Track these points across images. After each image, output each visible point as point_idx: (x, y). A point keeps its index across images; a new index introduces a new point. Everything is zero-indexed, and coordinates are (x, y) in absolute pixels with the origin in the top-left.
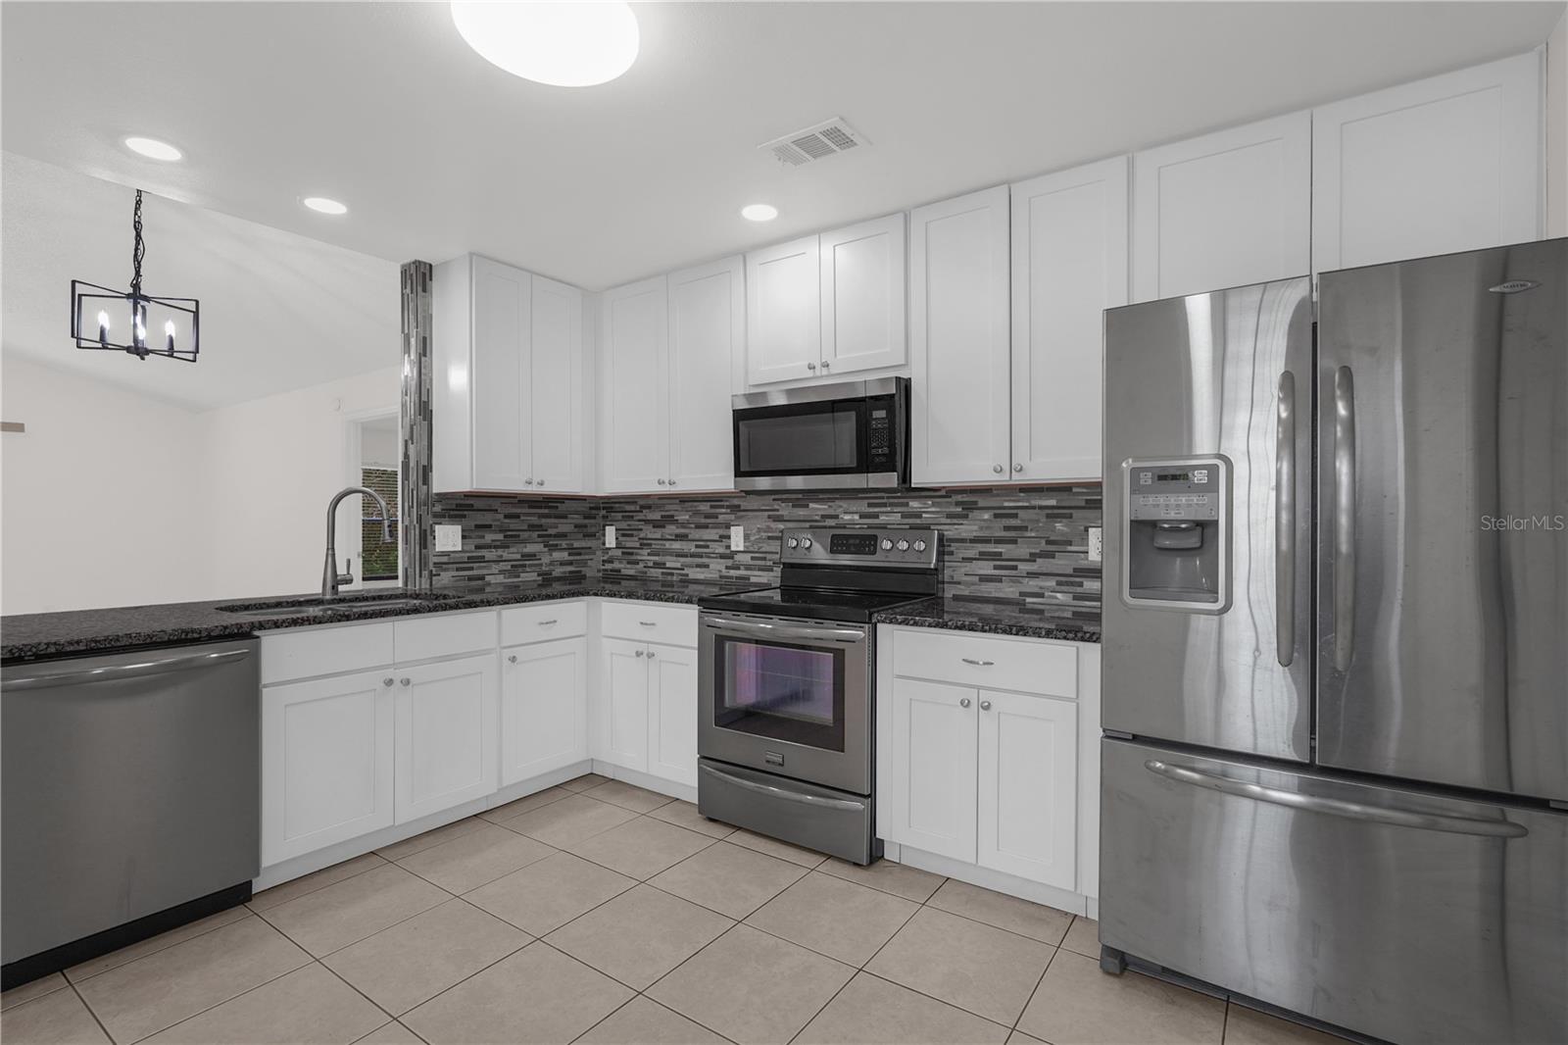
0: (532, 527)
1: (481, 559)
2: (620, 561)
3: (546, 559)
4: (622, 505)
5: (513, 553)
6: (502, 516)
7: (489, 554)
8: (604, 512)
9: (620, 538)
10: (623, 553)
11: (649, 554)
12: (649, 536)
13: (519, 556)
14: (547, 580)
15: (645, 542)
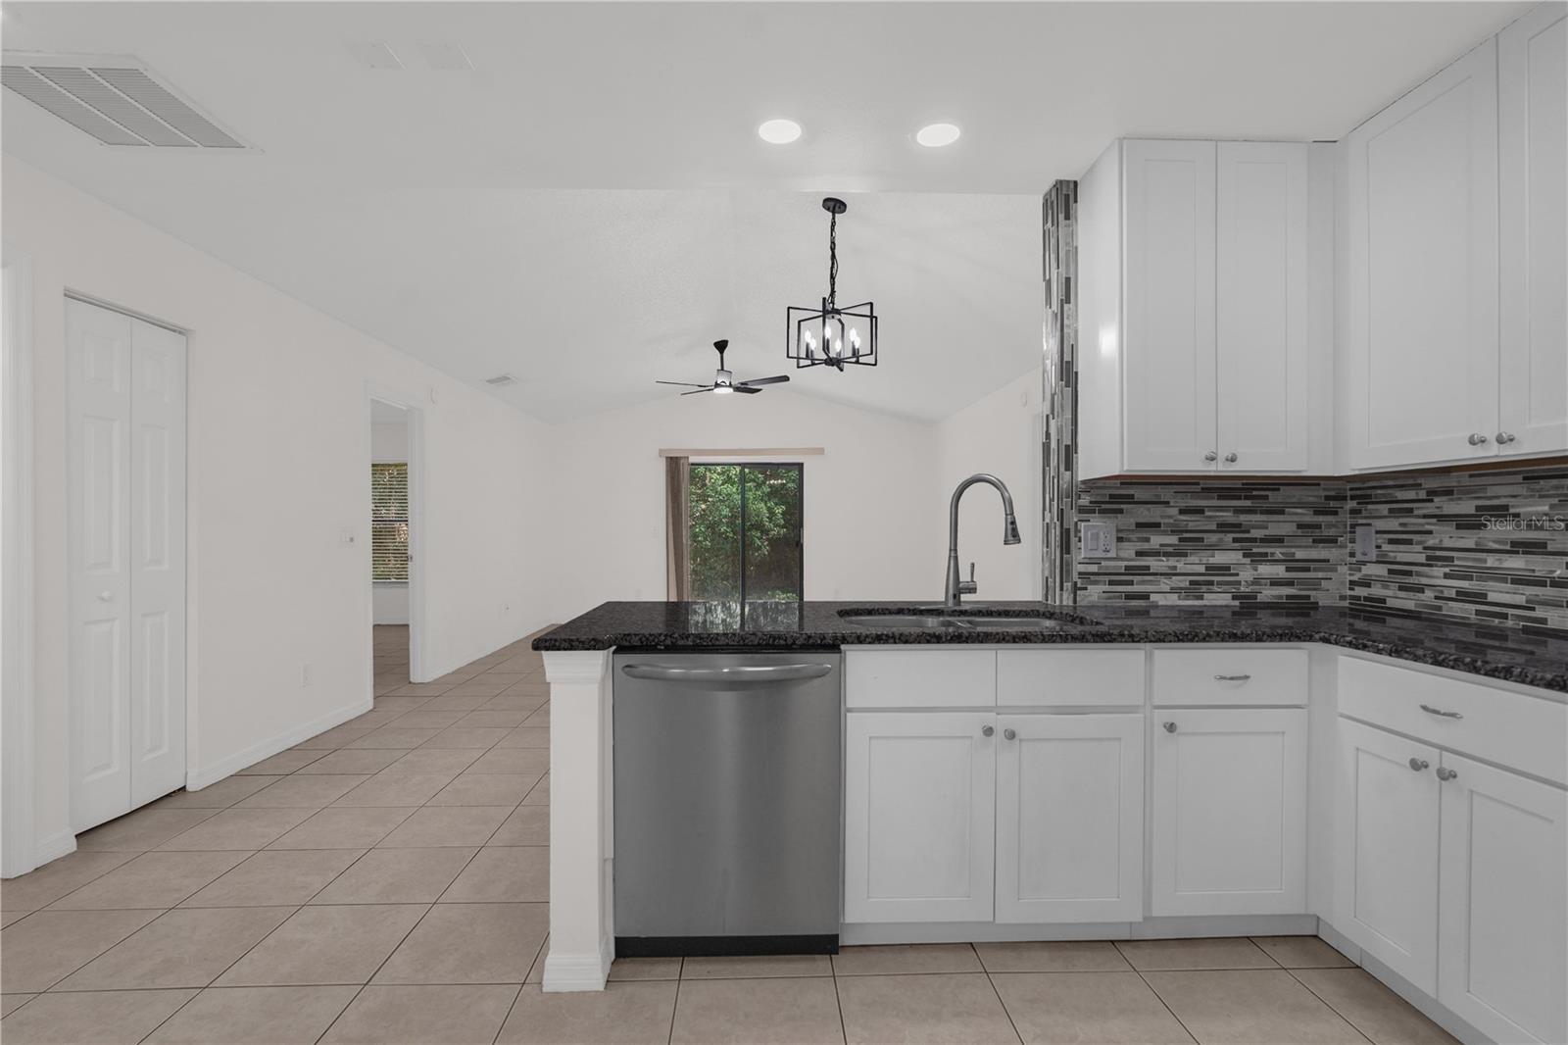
0: (1223, 527)
1: (1144, 571)
2: (1385, 584)
3: (1246, 575)
4: (1390, 491)
5: (1194, 563)
6: (1174, 511)
7: (1155, 564)
8: (1351, 504)
9: (1386, 547)
10: (1390, 572)
11: (1446, 576)
12: (1447, 543)
13: (1202, 569)
14: (1249, 606)
15: (1438, 553)
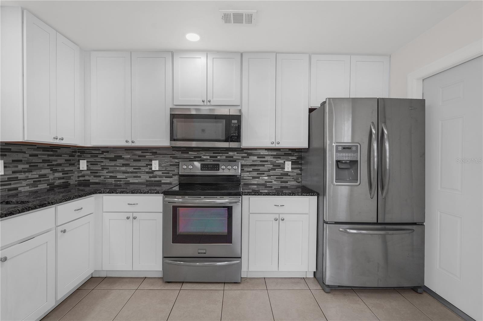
0: (44, 161)
1: (16, 179)
2: (89, 176)
3: (51, 177)
4: (91, 151)
5: (35, 174)
6: (27, 156)
7: (21, 176)
8: (79, 154)
9: (90, 166)
10: (91, 172)
11: (107, 173)
12: (107, 164)
13: (37, 176)
14: (52, 188)
15: (105, 167)
